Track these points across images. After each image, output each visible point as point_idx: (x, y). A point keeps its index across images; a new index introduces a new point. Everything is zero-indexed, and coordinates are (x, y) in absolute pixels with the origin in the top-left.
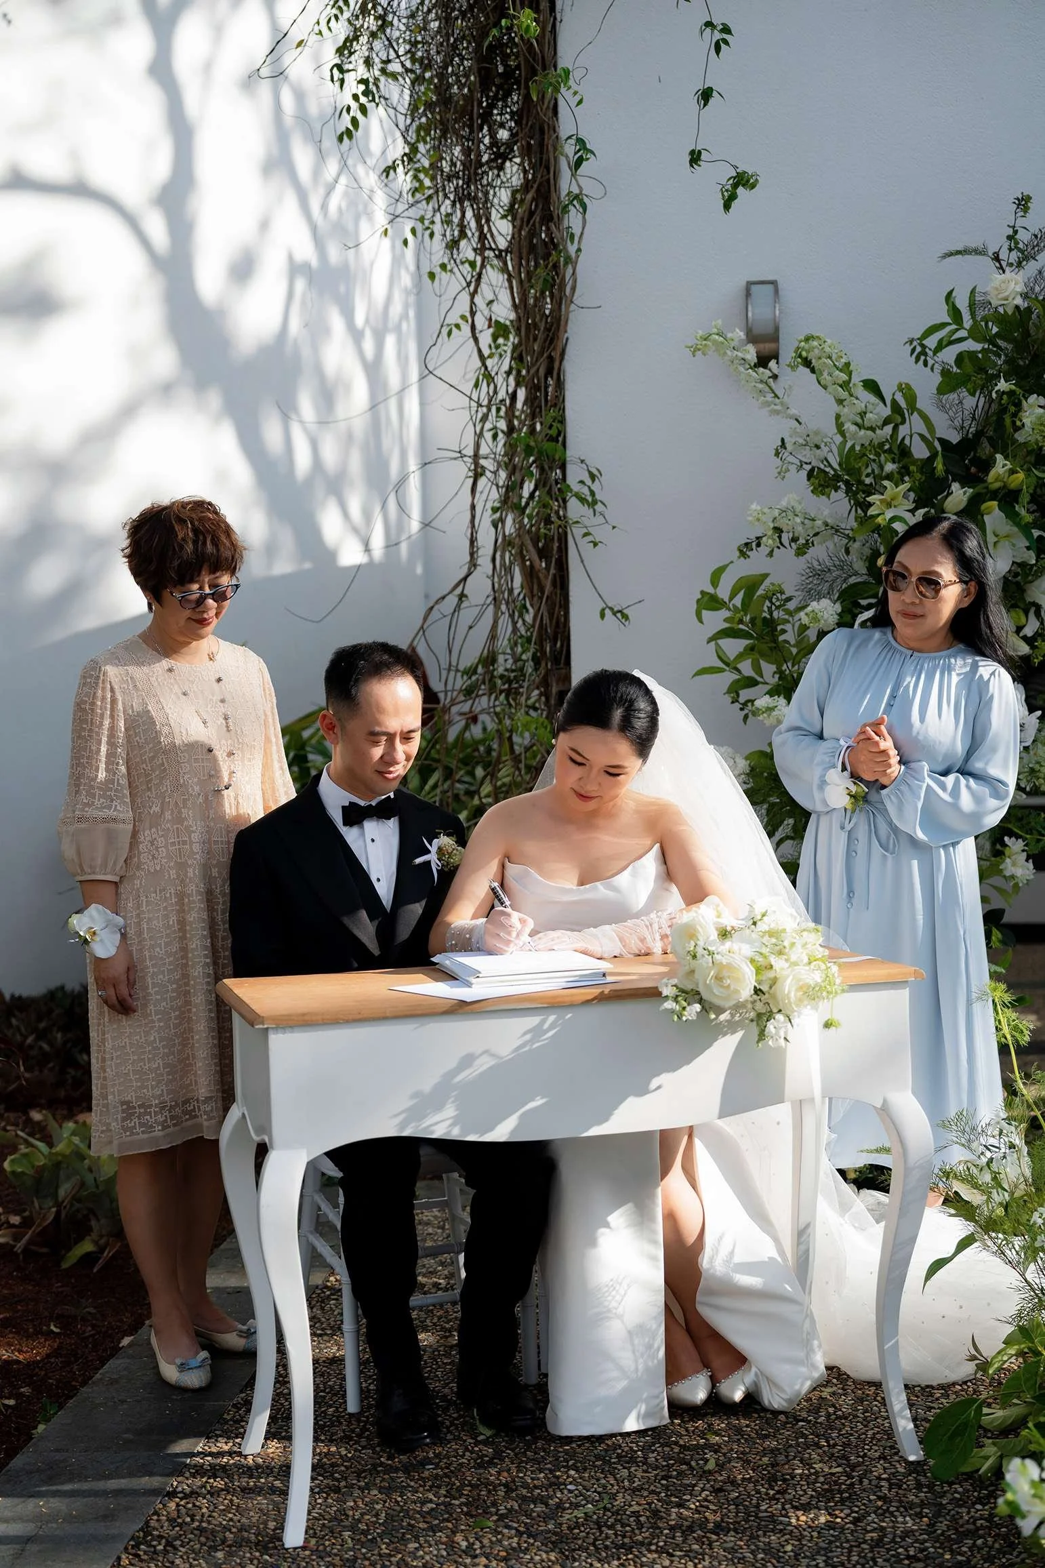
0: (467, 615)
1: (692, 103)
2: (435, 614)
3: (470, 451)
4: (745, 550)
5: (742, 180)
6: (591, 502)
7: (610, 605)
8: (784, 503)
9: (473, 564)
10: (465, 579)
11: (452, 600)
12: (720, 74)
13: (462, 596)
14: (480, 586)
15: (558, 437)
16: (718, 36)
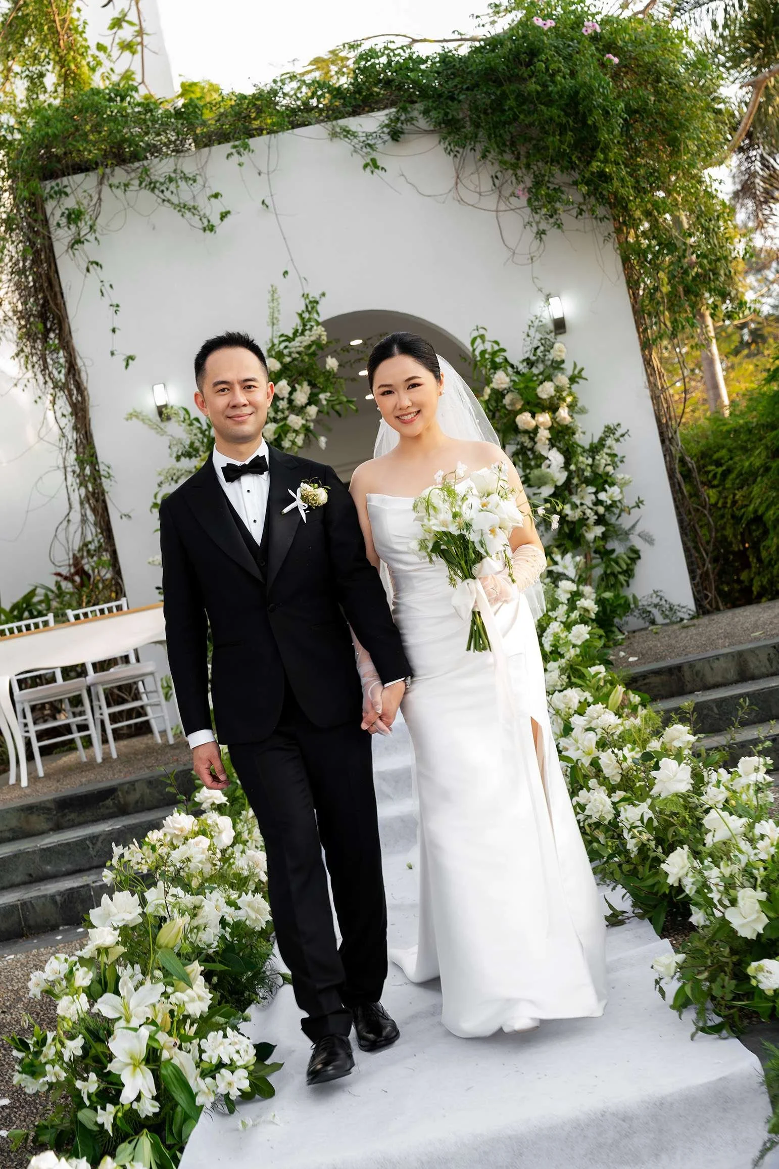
0: (72, 528)
1: (111, 332)
2: (59, 529)
3: (62, 465)
4: (160, 485)
5: (131, 358)
6: (109, 476)
7: (124, 512)
8: (169, 466)
9: (71, 507)
10: (68, 514)
11: (65, 523)
12: (118, 321)
13: (69, 521)
14: (76, 516)
15: (94, 455)
16: (115, 308)
